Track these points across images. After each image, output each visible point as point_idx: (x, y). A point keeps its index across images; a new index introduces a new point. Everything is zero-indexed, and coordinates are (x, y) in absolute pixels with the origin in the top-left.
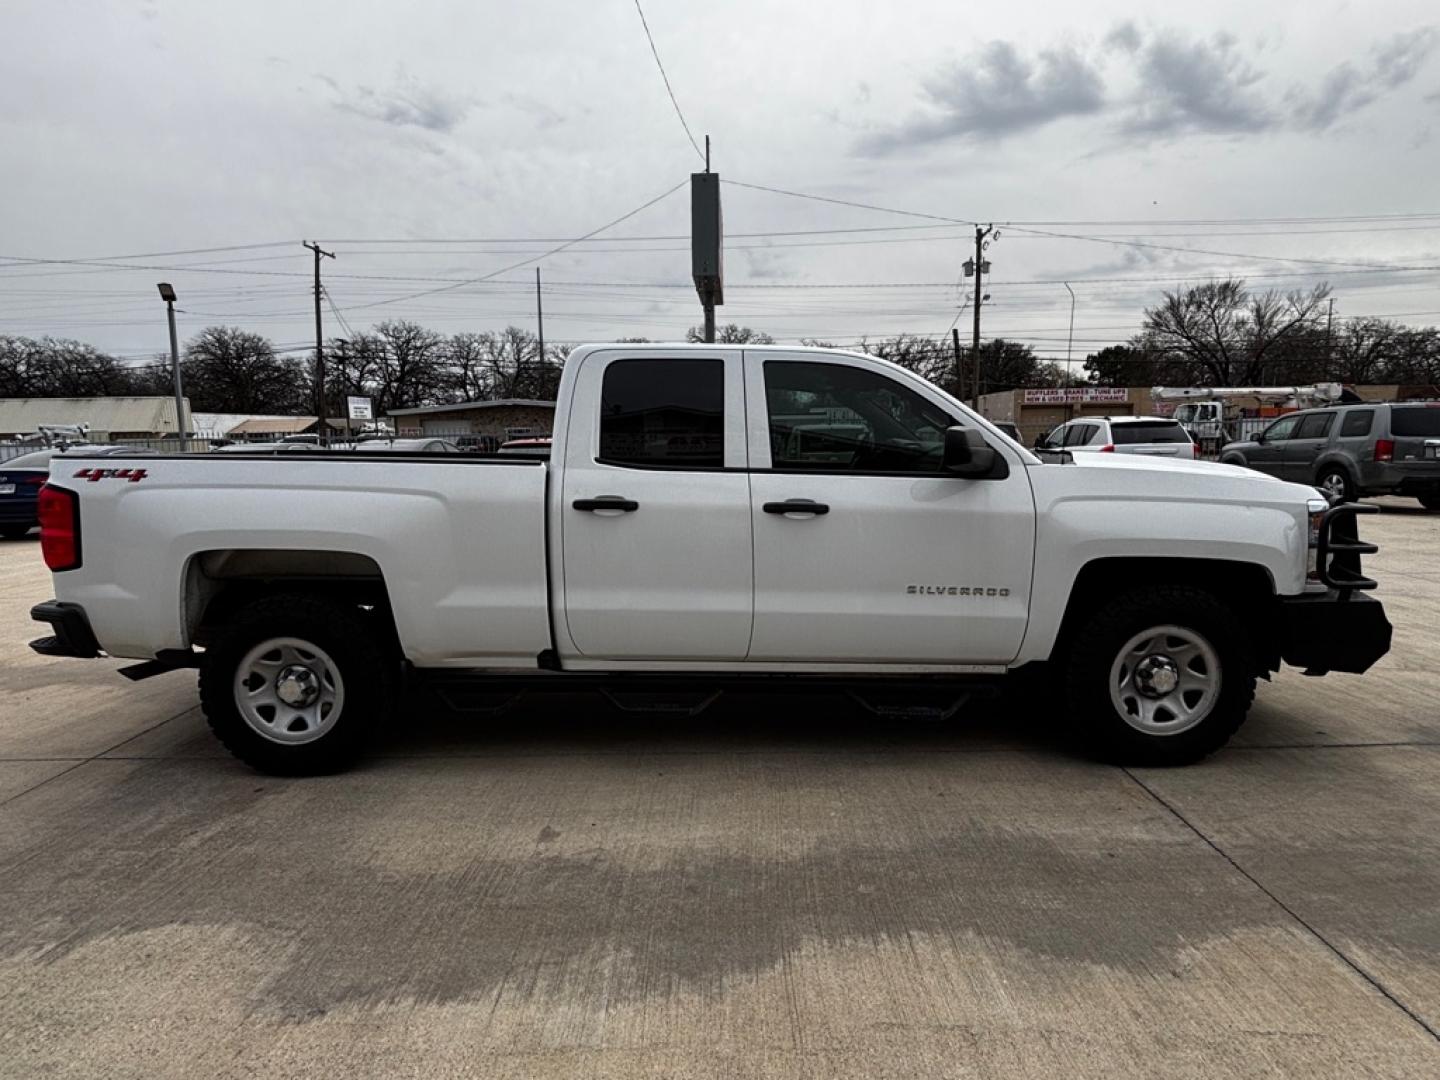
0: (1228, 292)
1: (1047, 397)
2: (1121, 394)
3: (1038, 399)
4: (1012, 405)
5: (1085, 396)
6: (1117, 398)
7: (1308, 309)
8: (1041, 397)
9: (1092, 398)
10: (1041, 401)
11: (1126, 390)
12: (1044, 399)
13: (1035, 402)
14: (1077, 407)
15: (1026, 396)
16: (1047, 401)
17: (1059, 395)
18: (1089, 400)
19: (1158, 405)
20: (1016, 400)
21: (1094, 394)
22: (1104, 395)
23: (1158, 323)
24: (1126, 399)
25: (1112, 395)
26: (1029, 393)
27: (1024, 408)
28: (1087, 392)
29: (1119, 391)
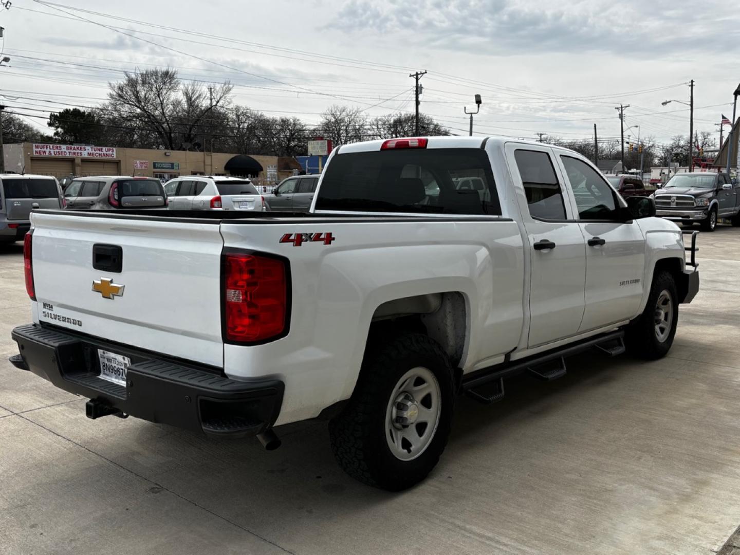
0: (167, 77)
1: (52, 151)
2: (111, 152)
3: (45, 152)
4: (21, 156)
5: (83, 152)
6: (107, 155)
7: (221, 98)
8: (48, 151)
9: (89, 154)
10: (47, 154)
11: (114, 149)
12: (50, 153)
13: (43, 155)
14: (78, 161)
15: (35, 149)
16: (53, 154)
17: (63, 150)
18: (86, 156)
19: (138, 162)
20: (25, 152)
21: (90, 151)
22: (98, 152)
23: (120, 96)
24: (115, 155)
25: (105, 152)
26: (37, 147)
27: (34, 159)
28: (85, 150)
29: (109, 150)
